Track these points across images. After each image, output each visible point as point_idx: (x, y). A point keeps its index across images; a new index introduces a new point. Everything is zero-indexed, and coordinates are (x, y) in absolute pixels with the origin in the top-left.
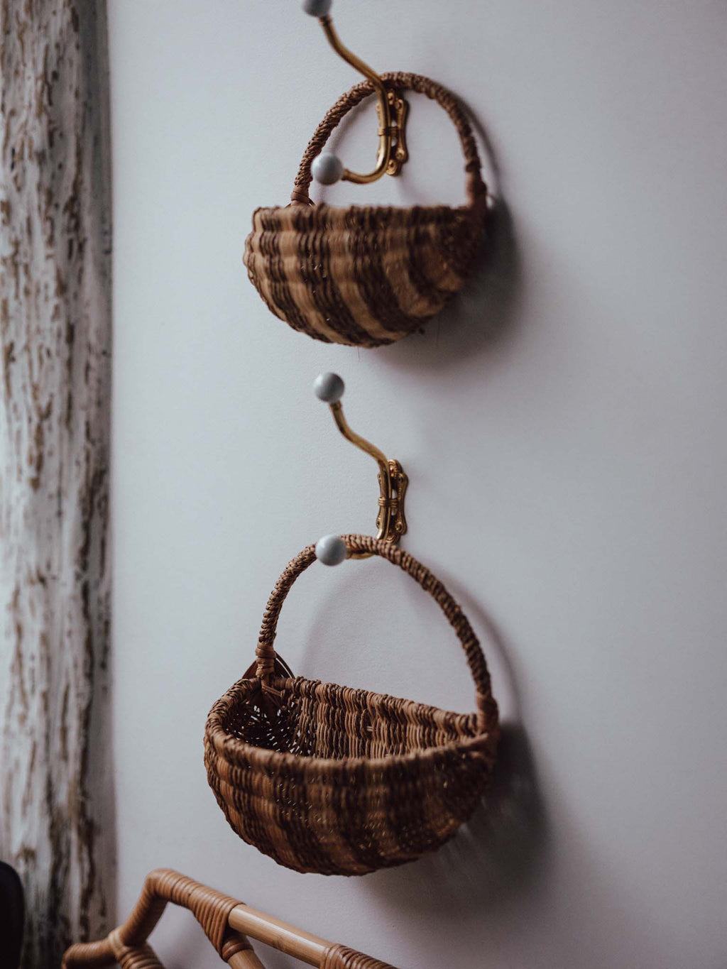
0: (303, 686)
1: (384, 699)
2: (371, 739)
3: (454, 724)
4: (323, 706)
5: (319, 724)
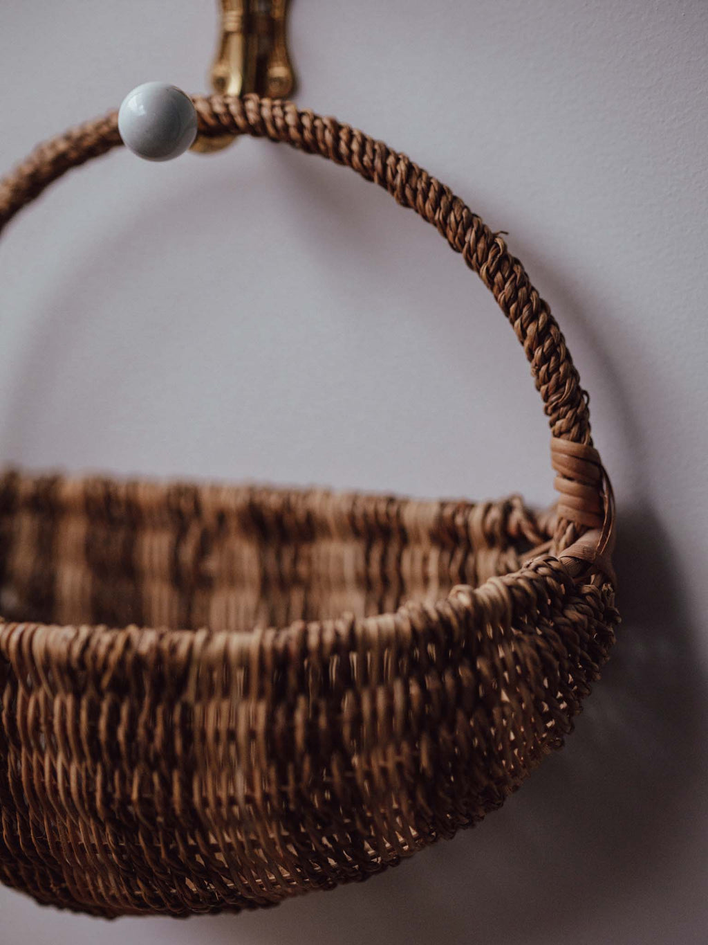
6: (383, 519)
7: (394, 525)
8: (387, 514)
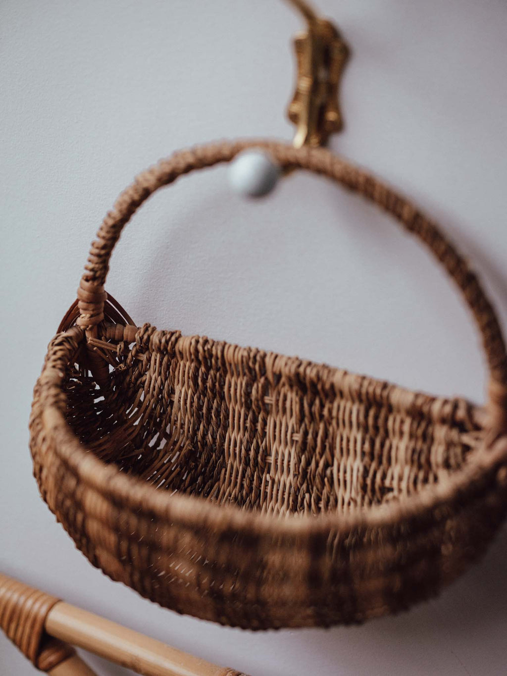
0: (155, 339)
1: (299, 366)
2: (268, 413)
3: (430, 412)
4: (185, 367)
5: (177, 388)
6: (378, 398)
7: (385, 402)
8: (381, 396)
